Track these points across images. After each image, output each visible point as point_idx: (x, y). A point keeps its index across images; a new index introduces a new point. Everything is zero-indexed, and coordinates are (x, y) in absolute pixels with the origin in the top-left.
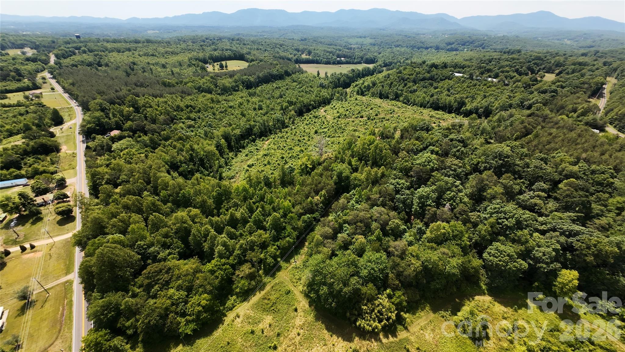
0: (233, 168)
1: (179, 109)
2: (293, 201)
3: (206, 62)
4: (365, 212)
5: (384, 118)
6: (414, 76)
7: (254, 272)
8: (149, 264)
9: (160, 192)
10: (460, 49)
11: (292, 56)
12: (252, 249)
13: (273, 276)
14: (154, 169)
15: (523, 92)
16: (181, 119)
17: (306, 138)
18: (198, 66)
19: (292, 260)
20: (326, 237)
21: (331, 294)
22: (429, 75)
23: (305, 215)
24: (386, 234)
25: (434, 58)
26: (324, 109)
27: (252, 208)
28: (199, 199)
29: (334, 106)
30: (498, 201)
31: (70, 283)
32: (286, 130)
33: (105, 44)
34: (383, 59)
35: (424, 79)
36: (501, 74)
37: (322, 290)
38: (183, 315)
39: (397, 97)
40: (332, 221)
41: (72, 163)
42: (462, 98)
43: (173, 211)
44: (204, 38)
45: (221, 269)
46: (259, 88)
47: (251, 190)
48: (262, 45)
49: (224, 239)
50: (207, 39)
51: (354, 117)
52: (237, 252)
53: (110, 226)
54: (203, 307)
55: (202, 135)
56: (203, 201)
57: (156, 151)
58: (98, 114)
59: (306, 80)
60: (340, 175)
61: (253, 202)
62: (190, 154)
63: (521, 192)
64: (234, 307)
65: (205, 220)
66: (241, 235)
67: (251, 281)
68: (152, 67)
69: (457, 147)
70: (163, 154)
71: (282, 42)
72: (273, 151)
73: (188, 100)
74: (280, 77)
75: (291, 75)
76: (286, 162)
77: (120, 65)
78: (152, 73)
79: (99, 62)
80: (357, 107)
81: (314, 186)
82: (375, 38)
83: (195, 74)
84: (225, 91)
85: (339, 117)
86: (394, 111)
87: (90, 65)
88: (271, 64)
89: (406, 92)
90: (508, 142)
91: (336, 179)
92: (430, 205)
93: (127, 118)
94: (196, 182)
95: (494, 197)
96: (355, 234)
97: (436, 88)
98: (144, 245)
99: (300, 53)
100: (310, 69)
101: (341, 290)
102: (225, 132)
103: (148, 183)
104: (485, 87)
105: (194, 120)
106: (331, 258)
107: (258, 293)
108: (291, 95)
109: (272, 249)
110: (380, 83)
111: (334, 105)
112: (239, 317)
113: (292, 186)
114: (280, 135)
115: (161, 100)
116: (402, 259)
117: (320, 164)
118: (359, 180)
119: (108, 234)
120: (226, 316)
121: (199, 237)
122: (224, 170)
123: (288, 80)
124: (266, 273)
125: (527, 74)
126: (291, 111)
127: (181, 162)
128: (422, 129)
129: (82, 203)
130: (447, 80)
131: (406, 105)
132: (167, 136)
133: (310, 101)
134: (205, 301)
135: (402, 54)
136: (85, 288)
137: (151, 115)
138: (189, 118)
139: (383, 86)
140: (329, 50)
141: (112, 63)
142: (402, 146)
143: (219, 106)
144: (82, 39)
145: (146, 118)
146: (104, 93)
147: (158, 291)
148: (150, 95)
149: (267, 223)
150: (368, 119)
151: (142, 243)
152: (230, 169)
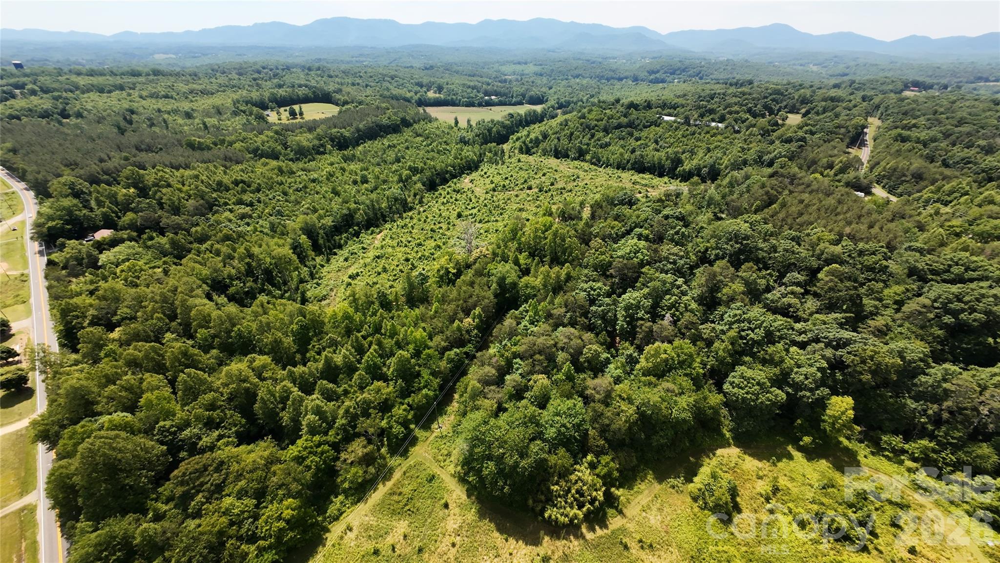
0: (324, 282)
1: (220, 187)
2: (429, 328)
3: (265, 107)
4: (545, 337)
5: (564, 189)
6: (604, 122)
7: (372, 452)
8: (183, 459)
9: (196, 332)
10: (668, 79)
11: (412, 94)
12: (366, 414)
13: (405, 454)
14: (181, 293)
15: (760, 141)
16: (226, 204)
17: (444, 226)
18: (251, 114)
19: (435, 426)
20: (486, 382)
21: (501, 472)
22: (626, 120)
23: (450, 350)
24: (579, 369)
25: (632, 94)
26: (469, 178)
27: (362, 345)
28: (268, 338)
29: (485, 173)
30: (739, 304)
31: (31, 510)
32: (410, 214)
33: (74, 78)
34: (556, 97)
35: (619, 126)
36: (728, 116)
37: (487, 468)
38: (252, 539)
39: (581, 155)
40: (495, 355)
41: (20, 292)
42: (676, 153)
43: (221, 363)
44: (258, 67)
45: (315, 454)
46: (360, 148)
47: (358, 317)
48: (361, 77)
49: (317, 402)
50: (264, 68)
51: (517, 188)
52: (340, 422)
53: (105, 400)
54: (288, 522)
55: (265, 230)
56: (276, 341)
57: (184, 261)
58: (67, 202)
59: (437, 132)
60: (502, 281)
61: (362, 336)
62: (247, 264)
63: (768, 289)
64: (341, 514)
65: (281, 373)
66: (346, 393)
67: (367, 467)
68: (166, 116)
69: (675, 228)
70: (197, 266)
71: (393, 73)
72: (390, 250)
73: (236, 172)
74: (394, 129)
75: (411, 125)
76: (414, 267)
77: (104, 114)
78: (167, 128)
79: (64, 110)
80: (522, 173)
81: (461, 302)
82: (541, 65)
83: (246, 126)
84: (302, 153)
85: (494, 190)
86: (578, 177)
87: (45, 115)
88: (378, 108)
89: (594, 147)
90: (746, 216)
91: (496, 289)
92: (642, 319)
93: (126, 207)
94: (260, 310)
95: (732, 299)
96: (532, 373)
97: (638, 139)
98: (172, 426)
99: (424, 89)
100: (443, 116)
101: (517, 464)
102: (306, 223)
103: (173, 317)
104: (708, 136)
105: (251, 204)
106: (496, 416)
107: (381, 486)
108: (413, 158)
109: (399, 411)
110: (554, 134)
111: (485, 170)
112: (351, 530)
113: (426, 304)
114: (400, 222)
115: (188, 173)
116: (607, 405)
117: (468, 266)
118: (533, 288)
119: (100, 414)
120: (328, 531)
121: (272, 403)
122: (309, 287)
123: (407, 133)
124: (393, 452)
125: (763, 116)
126: (415, 183)
127: (230, 277)
128: (622, 203)
129: (45, 363)
130: (653, 127)
131: (596, 167)
132: (202, 234)
133: (447, 166)
134: (289, 511)
135: (584, 88)
136: (60, 516)
137: (170, 199)
138: (240, 202)
139: (559, 139)
140: (472, 84)
141: (89, 111)
142: (595, 230)
143: (293, 180)
144: (27, 70)
145: (161, 205)
146: (76, 164)
147: (203, 504)
148: (166, 166)
149: (389, 369)
150: (540, 191)
151: (168, 423)
152: (318, 284)
